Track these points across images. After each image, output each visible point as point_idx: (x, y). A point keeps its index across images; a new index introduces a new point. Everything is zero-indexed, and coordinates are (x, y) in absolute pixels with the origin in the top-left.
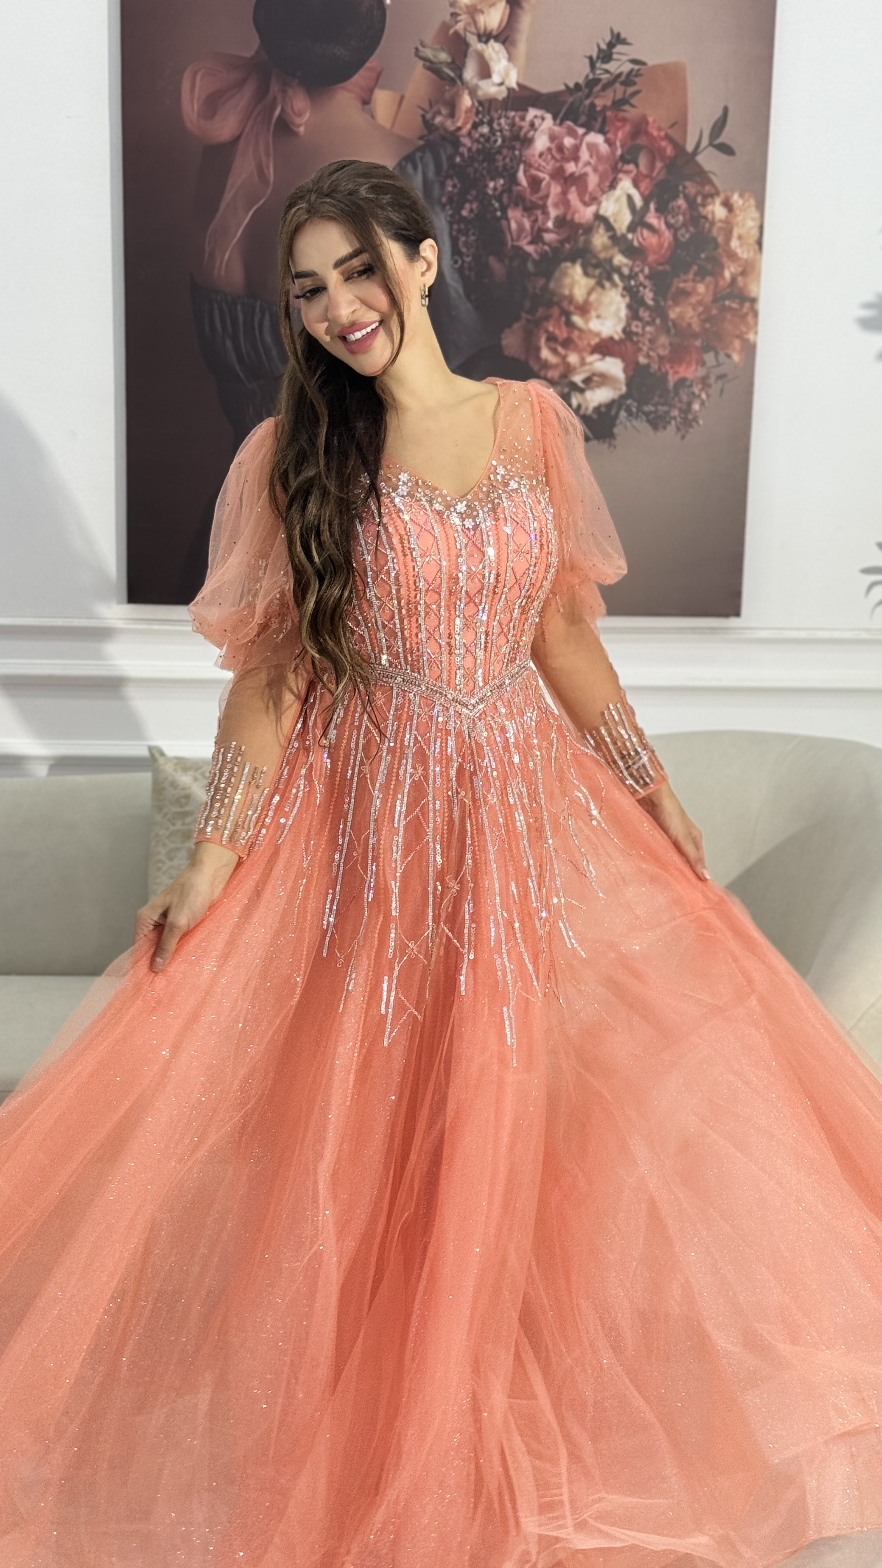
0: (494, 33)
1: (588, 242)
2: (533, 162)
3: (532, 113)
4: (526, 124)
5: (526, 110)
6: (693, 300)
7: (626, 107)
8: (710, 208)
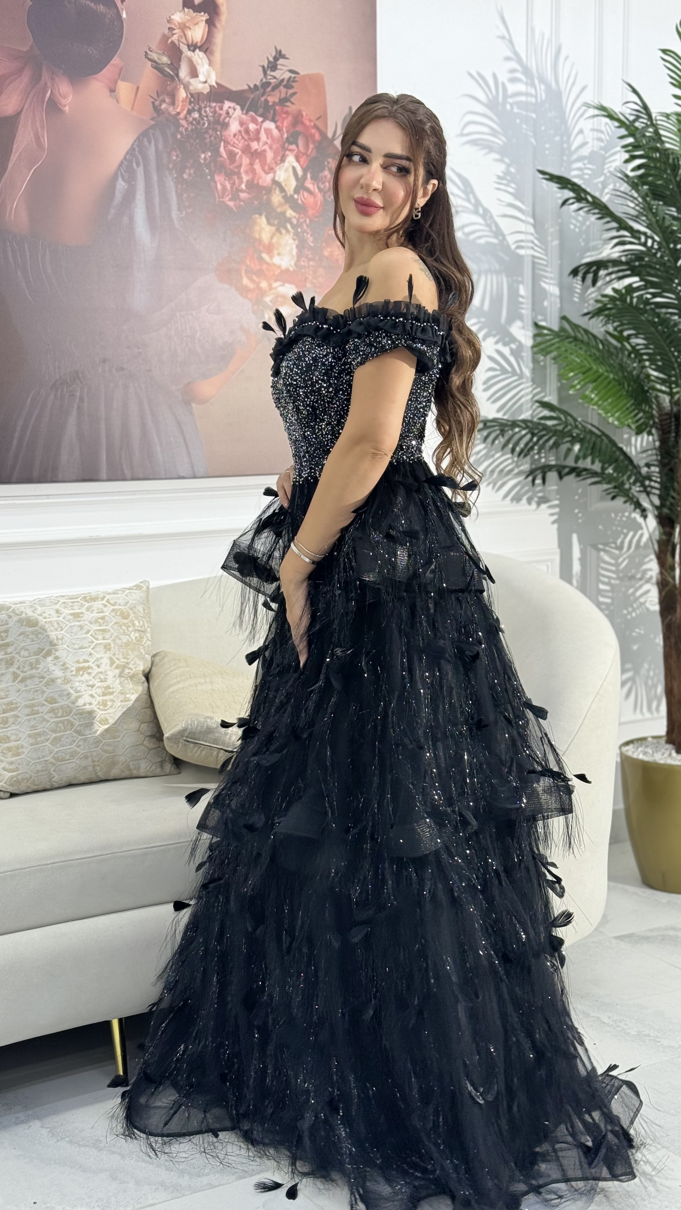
0: (199, 45)
1: (269, 201)
2: (229, 140)
3: (227, 104)
4: (223, 112)
5: (224, 103)
7: (288, 104)
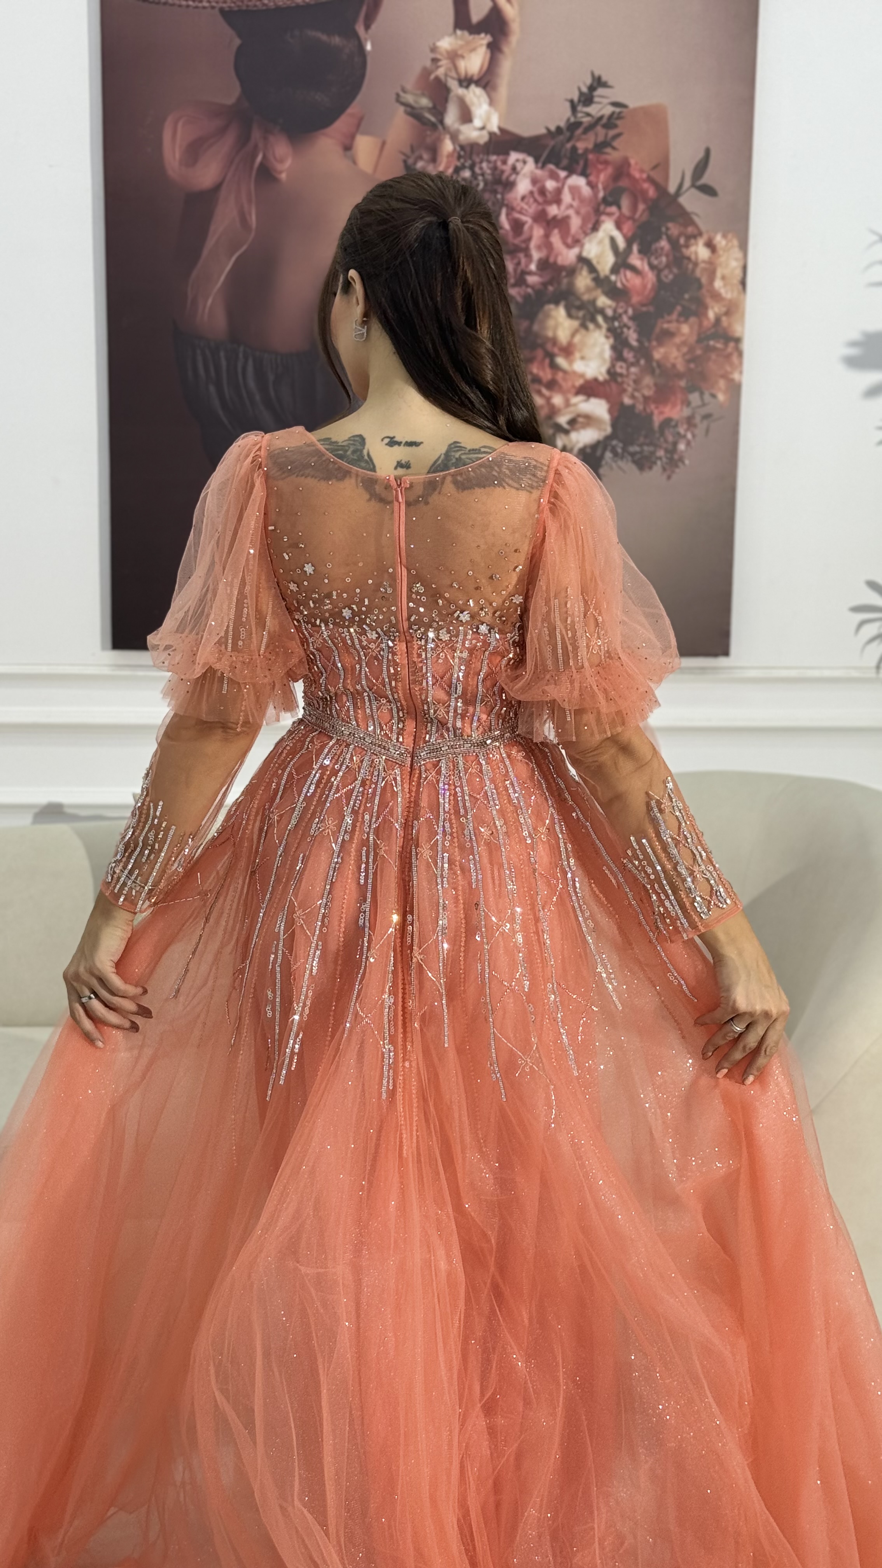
0: (476, 78)
1: (571, 285)
2: (515, 204)
3: (514, 156)
4: (507, 168)
5: (507, 154)
6: (678, 340)
7: (608, 150)
8: (693, 249)
